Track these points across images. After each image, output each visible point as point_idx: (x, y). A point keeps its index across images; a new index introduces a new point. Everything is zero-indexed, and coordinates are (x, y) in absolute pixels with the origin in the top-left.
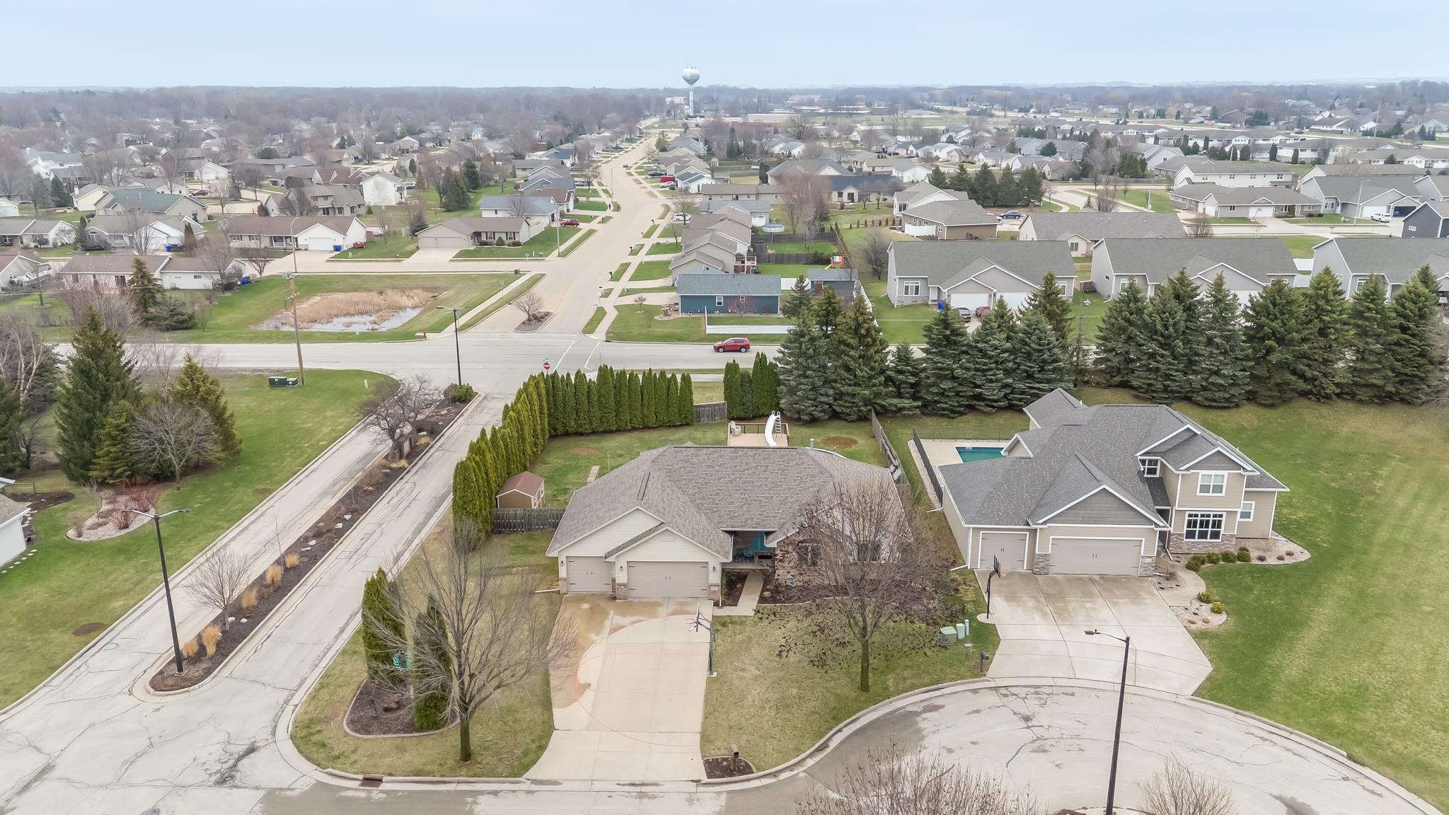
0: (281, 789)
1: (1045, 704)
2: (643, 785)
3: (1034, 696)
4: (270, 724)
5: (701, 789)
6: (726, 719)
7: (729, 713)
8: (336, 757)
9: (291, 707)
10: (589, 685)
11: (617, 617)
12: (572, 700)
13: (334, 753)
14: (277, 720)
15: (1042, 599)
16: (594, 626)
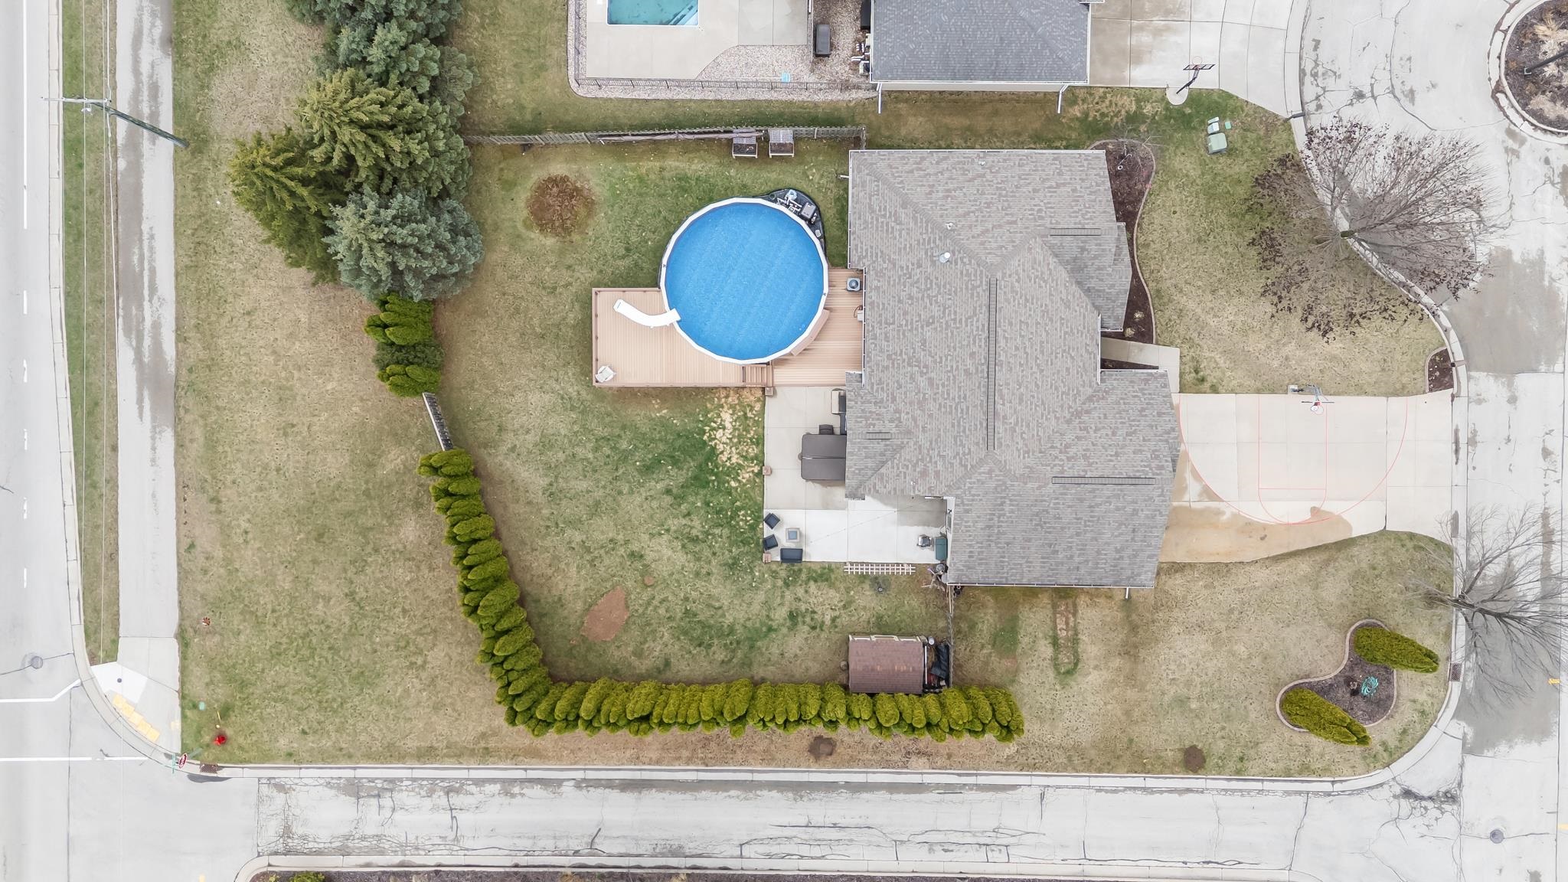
0: (1464, 745)
1: (1335, 73)
2: (1457, 442)
3: (1320, 80)
4: (1366, 795)
5: (1464, 393)
6: (1370, 374)
7: (1360, 372)
8: (1423, 713)
9: (1338, 787)
10: (1315, 511)
11: (1186, 497)
12: (1339, 521)
13: (1416, 717)
14: (1360, 791)
15: (1135, 23)
16: (1207, 519)
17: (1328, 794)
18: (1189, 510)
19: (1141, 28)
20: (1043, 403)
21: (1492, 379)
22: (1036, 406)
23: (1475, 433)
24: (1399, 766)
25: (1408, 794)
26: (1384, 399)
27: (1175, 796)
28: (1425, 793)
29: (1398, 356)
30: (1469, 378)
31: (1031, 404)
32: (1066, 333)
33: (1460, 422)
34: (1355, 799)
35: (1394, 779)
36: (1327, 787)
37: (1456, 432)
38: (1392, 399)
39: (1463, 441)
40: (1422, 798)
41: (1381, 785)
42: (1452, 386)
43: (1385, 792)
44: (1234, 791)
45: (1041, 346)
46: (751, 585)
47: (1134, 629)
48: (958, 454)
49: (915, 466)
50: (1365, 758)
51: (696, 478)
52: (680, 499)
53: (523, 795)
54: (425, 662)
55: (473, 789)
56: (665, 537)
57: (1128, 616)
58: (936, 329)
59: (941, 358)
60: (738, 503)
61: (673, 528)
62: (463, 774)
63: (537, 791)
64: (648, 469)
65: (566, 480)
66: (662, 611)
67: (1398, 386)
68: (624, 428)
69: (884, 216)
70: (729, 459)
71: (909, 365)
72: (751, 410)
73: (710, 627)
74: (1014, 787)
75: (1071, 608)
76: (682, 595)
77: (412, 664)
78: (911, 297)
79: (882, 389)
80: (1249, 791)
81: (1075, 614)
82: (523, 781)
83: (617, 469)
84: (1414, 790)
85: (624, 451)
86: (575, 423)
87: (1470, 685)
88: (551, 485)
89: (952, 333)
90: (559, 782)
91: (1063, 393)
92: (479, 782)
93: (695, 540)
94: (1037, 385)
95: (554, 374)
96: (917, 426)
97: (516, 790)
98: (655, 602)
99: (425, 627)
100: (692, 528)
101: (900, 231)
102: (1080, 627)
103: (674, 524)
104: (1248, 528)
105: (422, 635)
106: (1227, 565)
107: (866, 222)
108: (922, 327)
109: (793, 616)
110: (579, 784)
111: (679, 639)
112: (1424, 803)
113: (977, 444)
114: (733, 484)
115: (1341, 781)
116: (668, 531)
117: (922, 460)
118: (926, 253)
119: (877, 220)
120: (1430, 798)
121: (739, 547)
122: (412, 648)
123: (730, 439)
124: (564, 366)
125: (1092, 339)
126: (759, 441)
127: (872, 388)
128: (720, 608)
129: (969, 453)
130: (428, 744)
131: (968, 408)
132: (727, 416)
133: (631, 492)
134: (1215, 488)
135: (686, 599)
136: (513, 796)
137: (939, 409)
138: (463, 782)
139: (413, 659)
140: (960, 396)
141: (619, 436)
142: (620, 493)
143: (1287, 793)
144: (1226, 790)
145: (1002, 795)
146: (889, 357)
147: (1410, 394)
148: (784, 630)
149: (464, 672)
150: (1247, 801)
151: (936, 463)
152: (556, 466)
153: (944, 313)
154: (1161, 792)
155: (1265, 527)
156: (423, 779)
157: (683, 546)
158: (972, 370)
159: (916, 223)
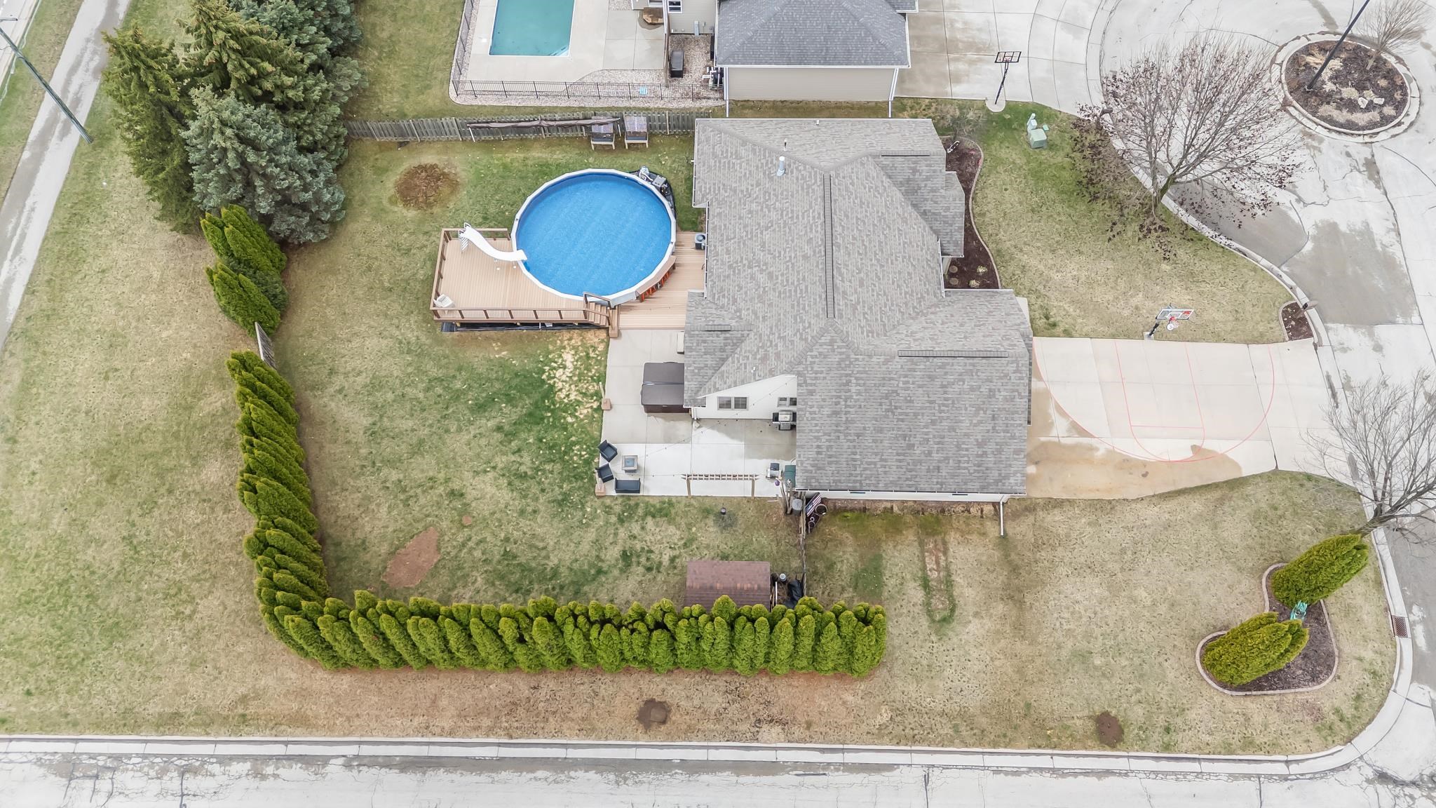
4: (1331, 779)
5: (1325, 341)
6: (1225, 323)
7: (1214, 321)
8: (1374, 673)
9: (1294, 769)
10: (1194, 448)
11: (1054, 433)
12: (1223, 459)
13: (1368, 679)
14: (1324, 774)
15: (951, 56)
16: (1081, 455)
17: (1285, 778)
18: (1059, 445)
19: (957, 60)
20: (885, 294)
21: (1351, 330)
22: (878, 295)
23: (1348, 378)
24: (1364, 741)
25: (1383, 777)
26: (1245, 346)
27: (1092, 780)
28: (1405, 776)
29: (1249, 308)
30: (1327, 329)
31: (873, 290)
32: (905, 243)
33: (1328, 367)
34: (1319, 784)
35: (1361, 758)
36: (1281, 769)
37: (1328, 378)
38: (1252, 346)
39: (1337, 385)
40: (1404, 784)
41: (1348, 766)
42: (1311, 335)
43: (1354, 776)
44: (1166, 774)
45: (880, 245)
46: (581, 522)
47: (1015, 569)
48: (798, 330)
49: (755, 354)
50: (1318, 729)
51: (530, 415)
52: (510, 436)
53: (276, 776)
54: (194, 612)
55: (216, 768)
56: (491, 475)
57: (1007, 556)
58: (774, 230)
59: (780, 253)
60: (573, 439)
61: (500, 465)
62: (207, 749)
63: (296, 771)
64: (481, 408)
65: (391, 419)
66: (478, 554)
67: (1256, 334)
68: (460, 369)
69: (726, 157)
70: (568, 396)
71: (750, 267)
72: (594, 351)
73: (531, 570)
74: (890, 767)
75: (940, 546)
76: (503, 535)
77: (178, 613)
78: (750, 212)
79: (724, 296)
80: (1185, 774)
81: (945, 553)
82: (279, 758)
83: (447, 408)
84: (1390, 772)
85: (457, 390)
86: (410, 364)
87: (1422, 642)
88: (374, 424)
89: (790, 228)
90: (325, 760)
91: (906, 293)
92: (224, 760)
93: (523, 477)
94: (877, 276)
95: (395, 321)
96: (757, 318)
97: (269, 770)
98: (471, 544)
99: (204, 572)
100: (521, 464)
101: (741, 164)
102: (953, 567)
103: (501, 461)
104: (1126, 464)
105: (198, 581)
106: (1110, 502)
107: (709, 167)
108: (762, 233)
109: (626, 556)
110: (349, 763)
111: (493, 584)
112: (1408, 790)
113: (817, 316)
114: (570, 420)
115: (1297, 761)
116: (494, 468)
117: (762, 347)
118: (764, 174)
119: (720, 162)
120: (1414, 783)
121: (571, 482)
122: (184, 596)
123: (570, 377)
124: (407, 314)
125: (933, 256)
126: (601, 378)
127: (714, 298)
128: (544, 548)
129: (809, 326)
130: (173, 710)
131: (807, 287)
132: (568, 357)
133: (460, 430)
134: (1083, 424)
135: (507, 540)
136: (264, 777)
137: (779, 296)
138: (204, 759)
139: (181, 609)
140: (798, 280)
141: (454, 377)
142: (447, 431)
143: (1233, 777)
144: (1156, 773)
145: (876, 777)
146: (730, 267)
147: (1269, 342)
148: (616, 572)
149: (238, 622)
150: (1184, 787)
151: (776, 345)
152: (382, 406)
153: (782, 215)
154: (1075, 774)
155: (1145, 464)
156: (156, 756)
157: (510, 484)
158: (810, 253)
159: (755, 154)
